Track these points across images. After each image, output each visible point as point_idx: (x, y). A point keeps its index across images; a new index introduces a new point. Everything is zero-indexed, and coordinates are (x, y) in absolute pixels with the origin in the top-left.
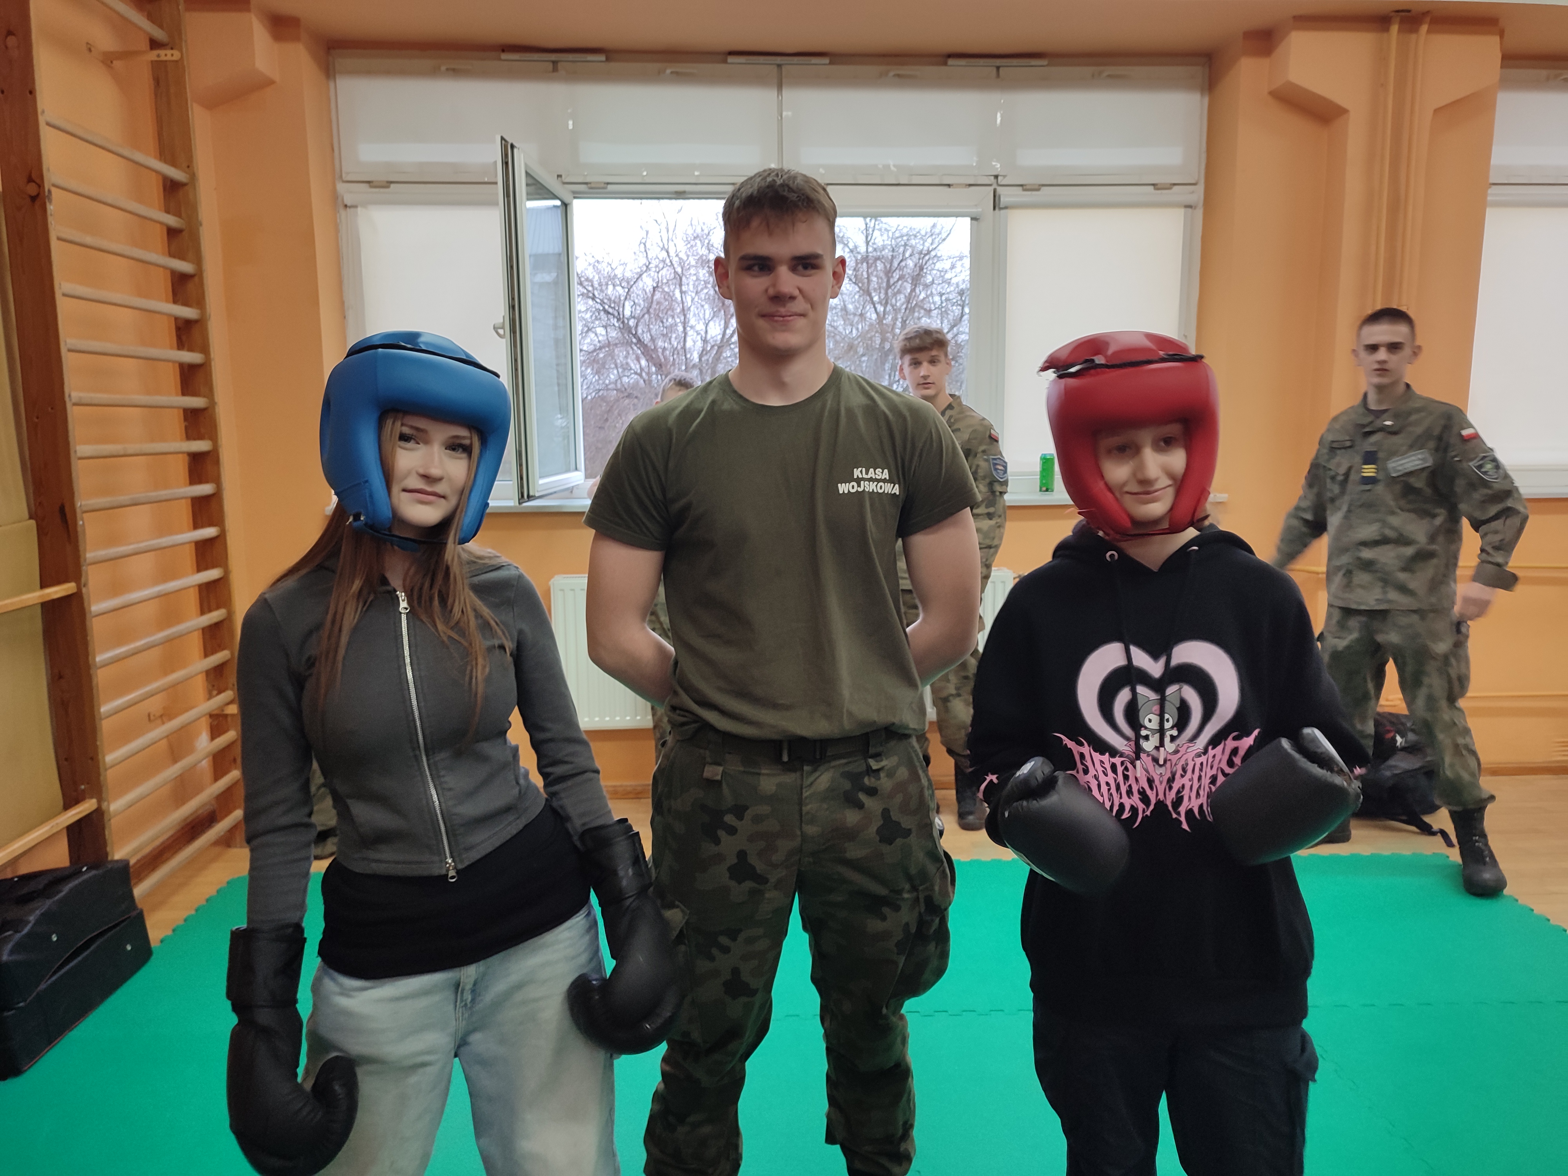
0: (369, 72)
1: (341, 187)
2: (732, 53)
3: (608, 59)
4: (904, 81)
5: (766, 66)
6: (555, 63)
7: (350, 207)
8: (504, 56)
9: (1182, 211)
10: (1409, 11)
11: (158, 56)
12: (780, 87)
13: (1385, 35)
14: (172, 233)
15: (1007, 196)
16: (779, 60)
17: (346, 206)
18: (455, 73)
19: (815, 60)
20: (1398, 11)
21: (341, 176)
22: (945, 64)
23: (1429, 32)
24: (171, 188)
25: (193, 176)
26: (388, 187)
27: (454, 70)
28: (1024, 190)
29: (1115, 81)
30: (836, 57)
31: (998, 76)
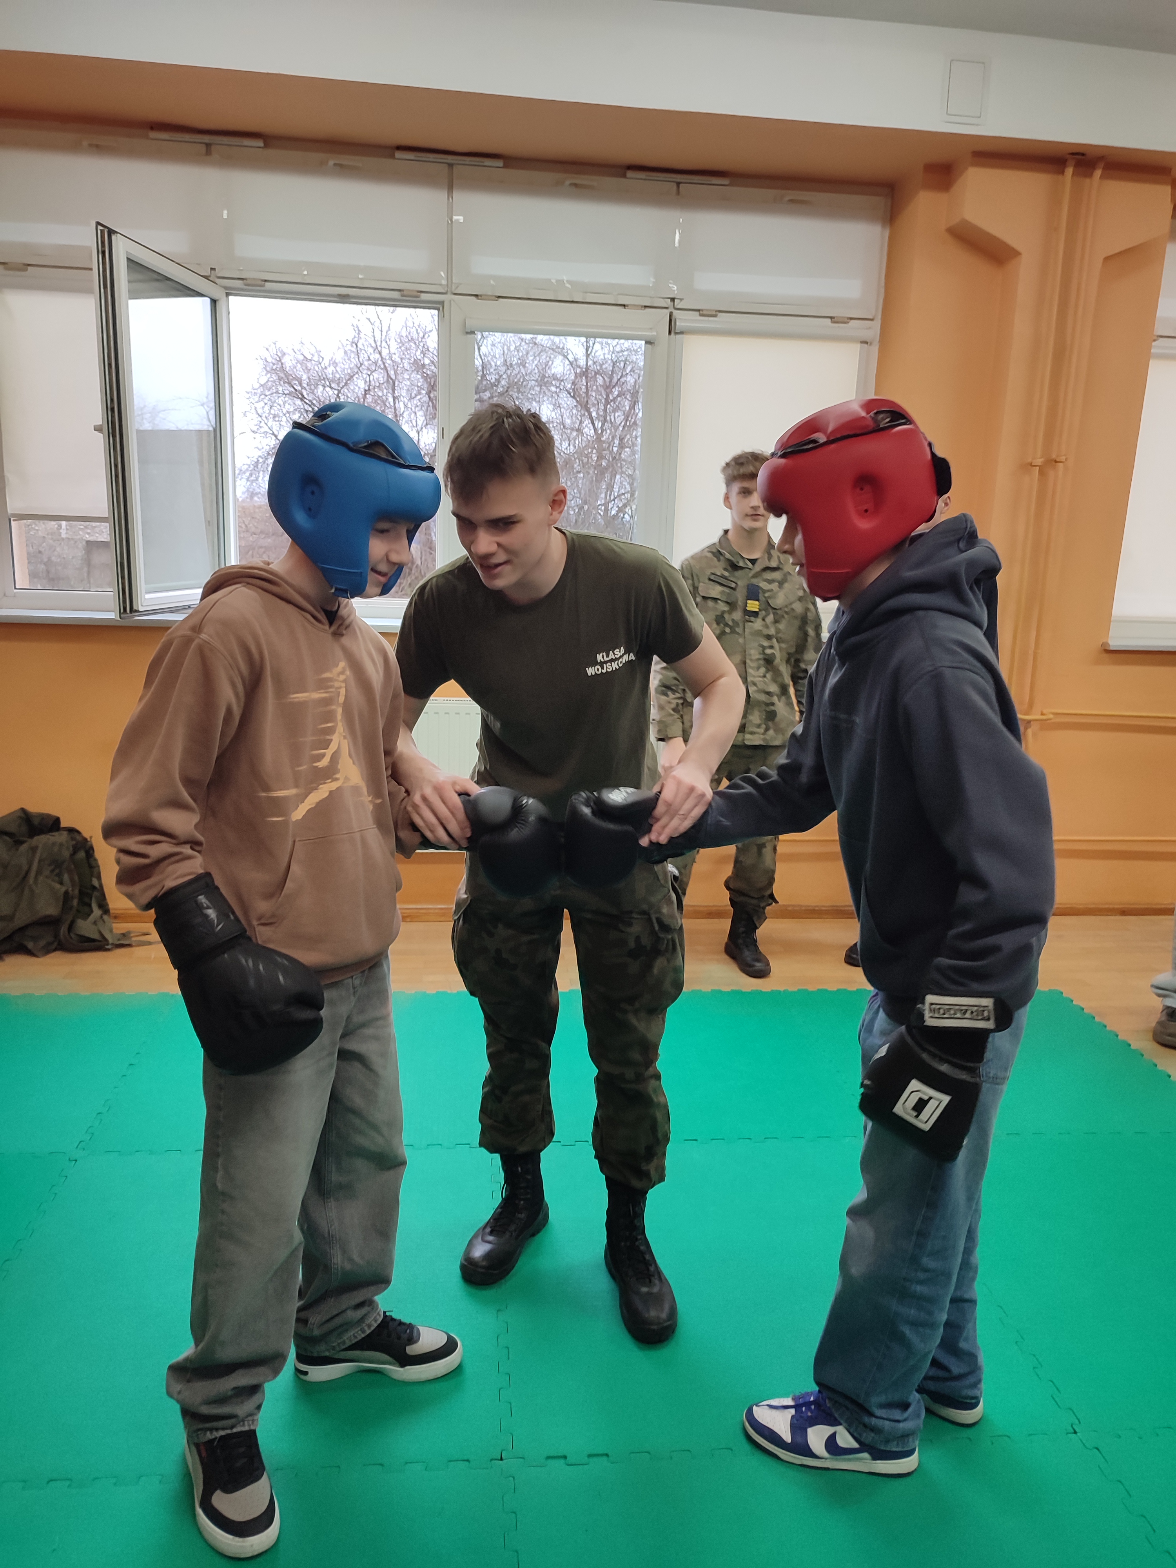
2: (400, 148)
3: (266, 145)
4: (580, 191)
5: (436, 165)
6: (208, 145)
8: (153, 134)
9: (859, 345)
10: (1083, 155)
12: (450, 188)
13: (1060, 177)
15: (683, 320)
16: (450, 159)
18: (98, 149)
19: (488, 162)
20: (1073, 154)
22: (624, 176)
23: (1101, 177)
27: (97, 146)
28: (701, 315)
29: (798, 207)
30: (510, 161)
31: (678, 193)
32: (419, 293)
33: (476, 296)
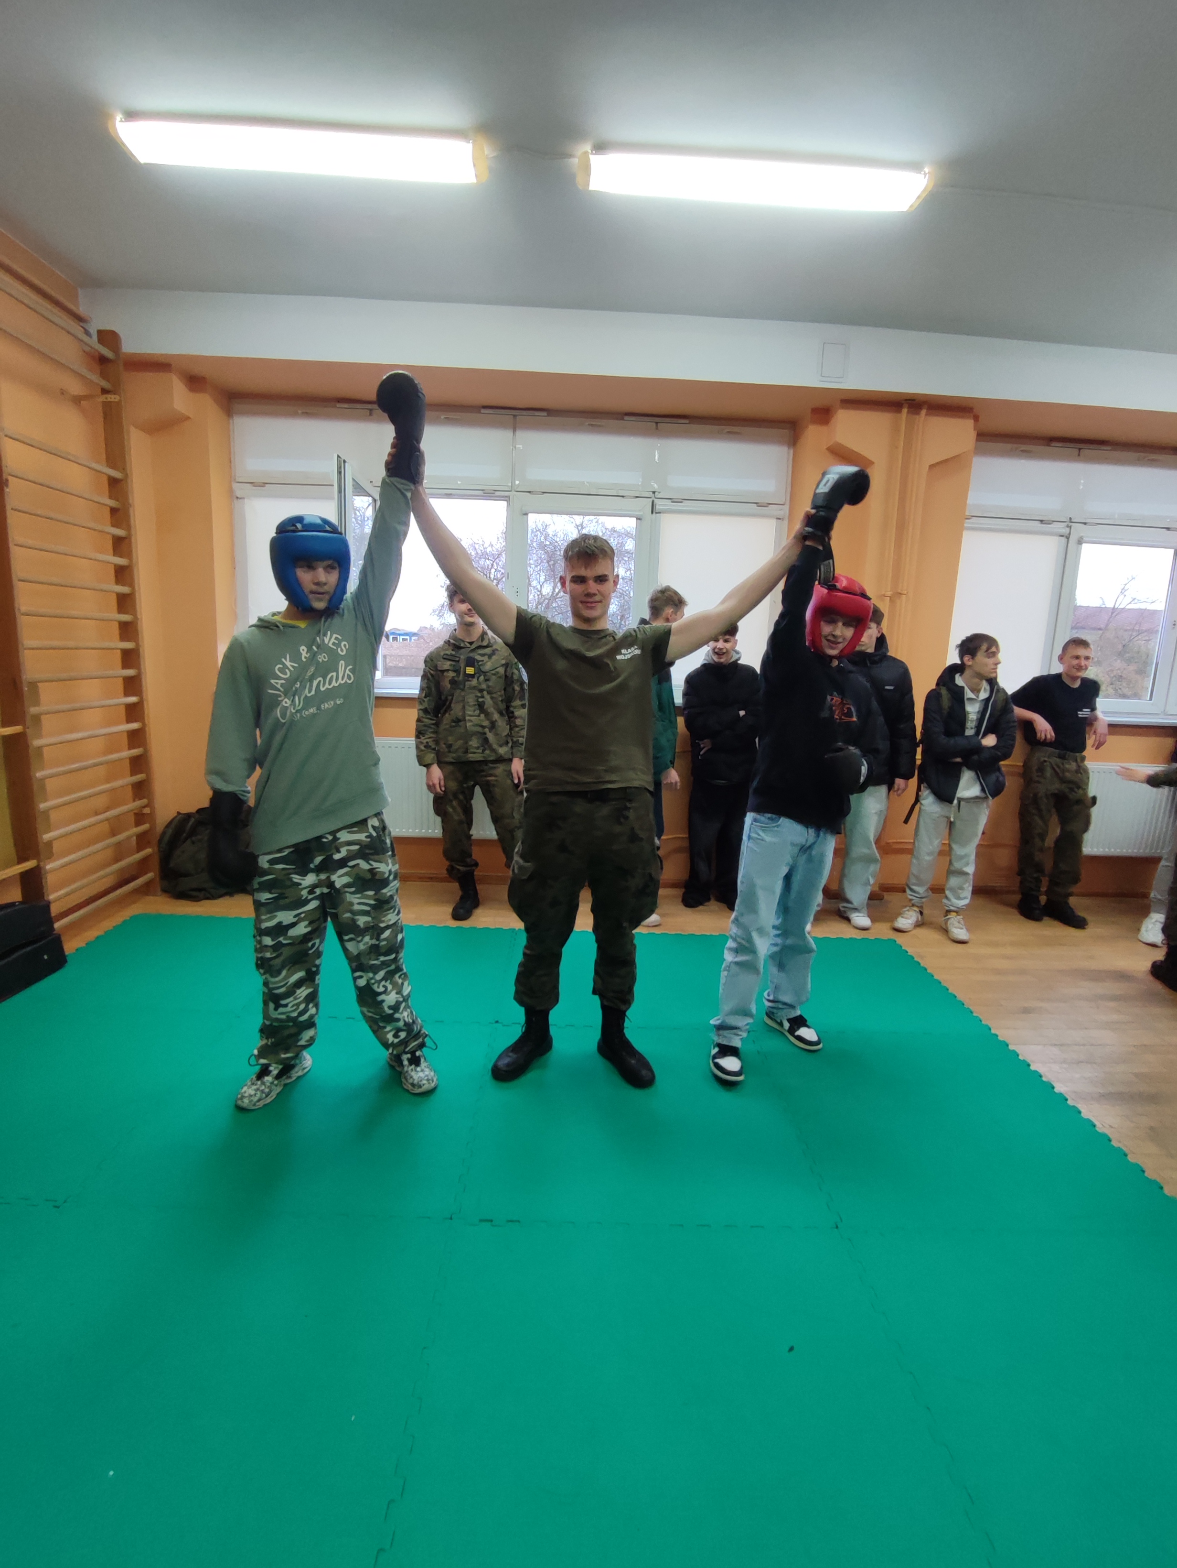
0: (254, 413)
1: (235, 486)
2: (485, 407)
4: (595, 429)
5: (506, 416)
6: (371, 410)
7: (240, 498)
8: (338, 405)
9: (774, 521)
10: (913, 400)
11: (106, 399)
12: (514, 430)
13: (899, 415)
14: (113, 511)
15: (660, 505)
16: (514, 412)
17: (237, 498)
18: (307, 415)
19: (537, 413)
20: (906, 400)
21: (235, 479)
22: (623, 419)
23: (926, 415)
24: (113, 483)
25: (126, 475)
26: (264, 486)
27: (307, 413)
28: (672, 502)
29: (733, 436)
30: (550, 412)
31: (657, 428)
32: (494, 491)
33: (529, 492)
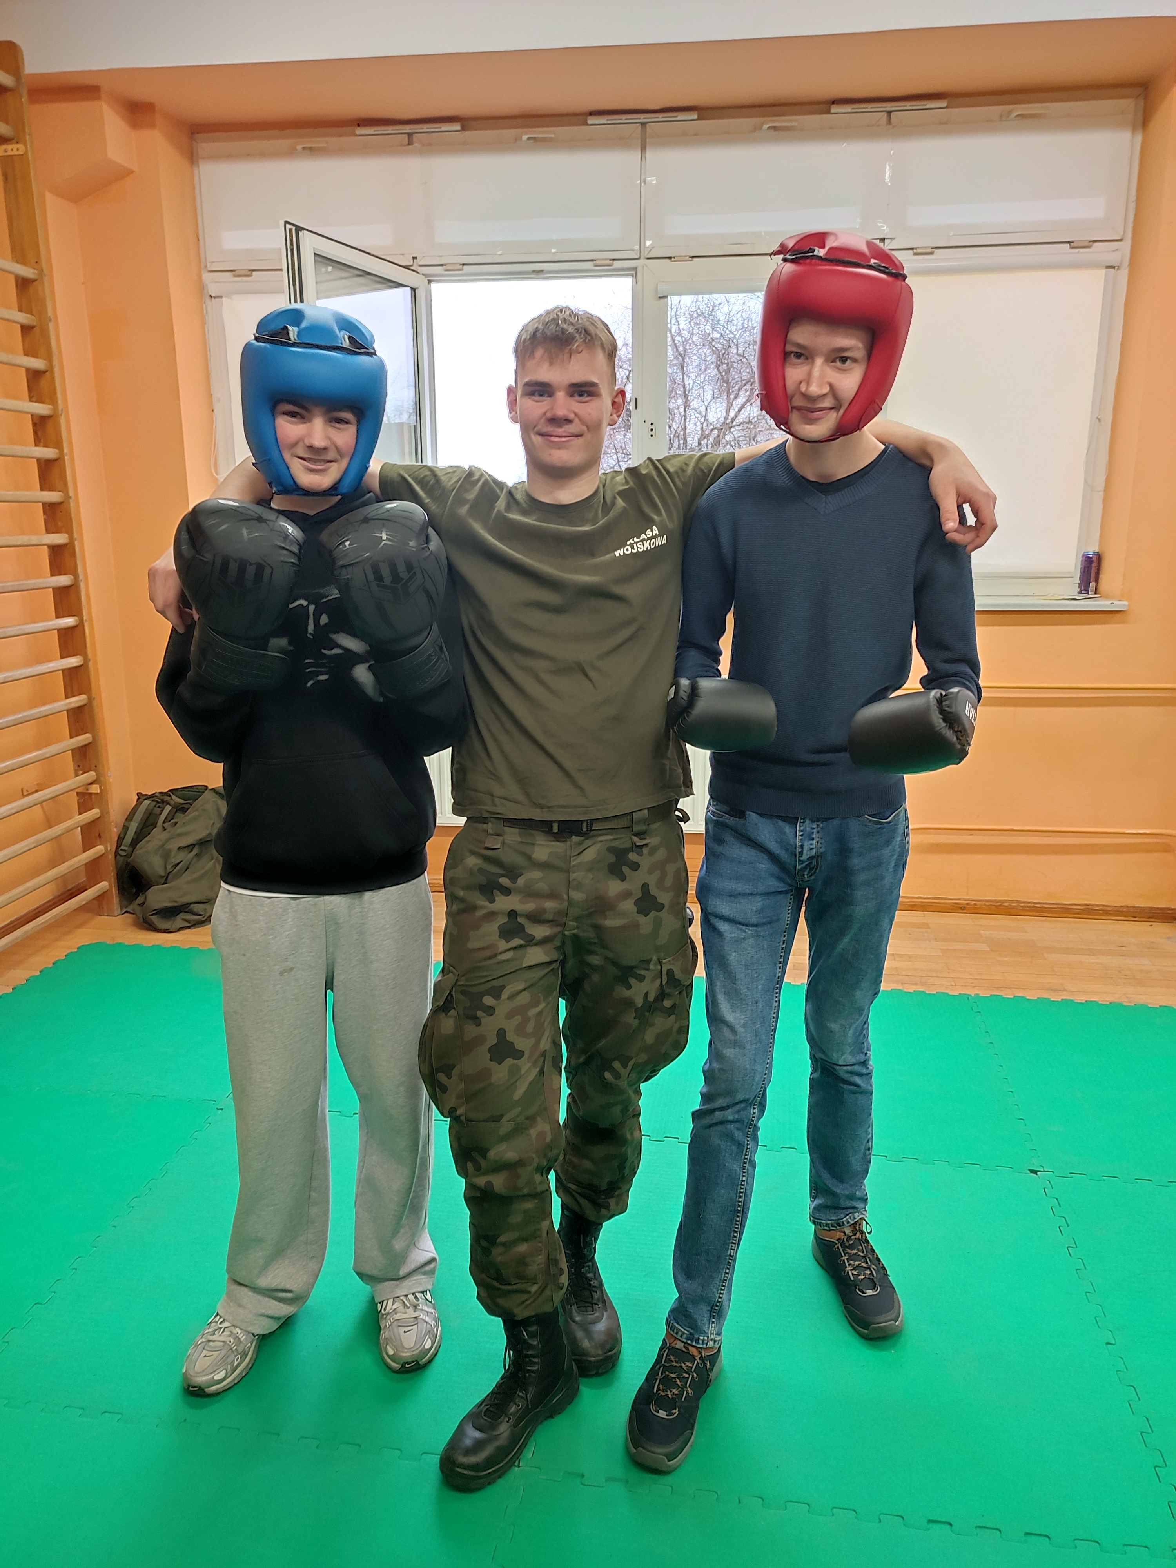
0: (229, 156)
1: (206, 277)
2: (594, 113)
3: (464, 128)
4: (778, 135)
5: (629, 127)
6: (410, 135)
7: (215, 297)
8: (359, 131)
9: (1104, 271)
11: (5, 151)
12: (643, 150)
14: (26, 329)
16: (642, 118)
17: (211, 296)
18: (311, 152)
19: (681, 116)
21: (206, 266)
22: (828, 112)
24: (23, 284)
25: (42, 272)
26: (250, 276)
27: (309, 149)
28: (918, 254)
29: (1029, 121)
30: (705, 111)
31: (889, 122)
32: (611, 261)
33: (670, 258)
